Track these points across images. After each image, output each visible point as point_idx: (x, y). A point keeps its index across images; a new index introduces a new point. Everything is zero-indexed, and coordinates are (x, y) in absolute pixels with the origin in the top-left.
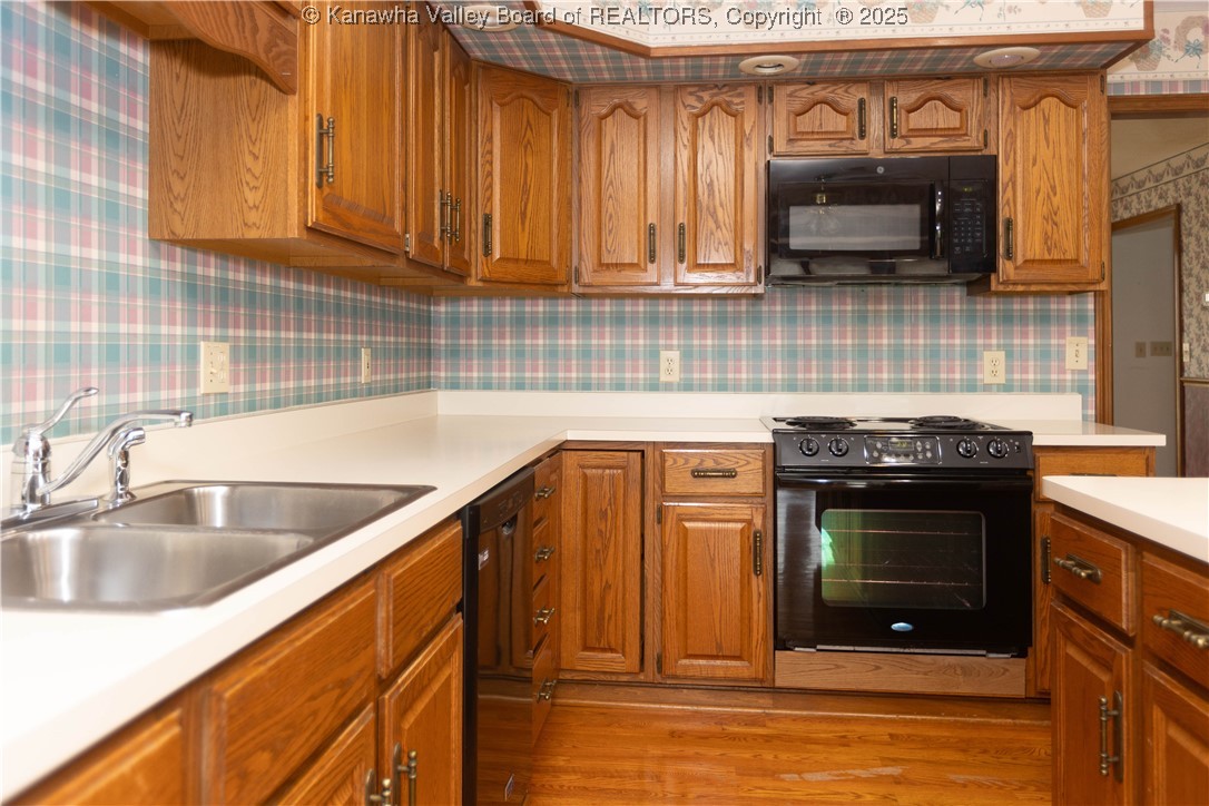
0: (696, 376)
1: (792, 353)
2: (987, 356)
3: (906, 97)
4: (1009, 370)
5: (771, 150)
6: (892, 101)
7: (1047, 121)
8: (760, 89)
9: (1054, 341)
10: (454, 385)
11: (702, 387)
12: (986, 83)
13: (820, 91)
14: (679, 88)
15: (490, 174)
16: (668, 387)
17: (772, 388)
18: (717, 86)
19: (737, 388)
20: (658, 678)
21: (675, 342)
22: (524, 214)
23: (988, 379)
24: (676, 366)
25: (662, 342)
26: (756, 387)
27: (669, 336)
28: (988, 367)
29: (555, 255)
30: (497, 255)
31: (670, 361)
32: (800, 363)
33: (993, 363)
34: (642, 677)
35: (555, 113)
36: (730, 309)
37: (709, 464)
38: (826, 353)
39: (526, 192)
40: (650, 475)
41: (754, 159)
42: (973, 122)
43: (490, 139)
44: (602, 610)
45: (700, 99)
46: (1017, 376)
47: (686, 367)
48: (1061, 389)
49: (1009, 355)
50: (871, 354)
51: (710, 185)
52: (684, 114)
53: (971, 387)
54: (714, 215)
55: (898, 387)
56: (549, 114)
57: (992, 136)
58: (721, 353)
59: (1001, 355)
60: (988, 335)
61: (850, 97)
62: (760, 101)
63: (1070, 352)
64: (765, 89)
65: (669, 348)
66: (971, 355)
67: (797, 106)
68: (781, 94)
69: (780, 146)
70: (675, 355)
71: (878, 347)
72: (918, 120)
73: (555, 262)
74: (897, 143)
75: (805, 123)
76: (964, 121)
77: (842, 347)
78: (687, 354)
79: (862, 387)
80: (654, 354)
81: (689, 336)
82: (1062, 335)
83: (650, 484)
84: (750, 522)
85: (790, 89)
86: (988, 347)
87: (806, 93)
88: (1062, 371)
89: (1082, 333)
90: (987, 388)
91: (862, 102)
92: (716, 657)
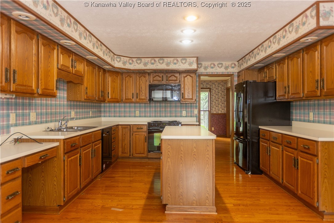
0: (141, 115)
1: (155, 111)
2: (183, 112)
3: (169, 75)
4: (186, 114)
5: (150, 82)
6: (167, 76)
7: (188, 79)
8: (148, 74)
9: (193, 110)
10: (105, 117)
11: (142, 117)
12: (180, 74)
13: (157, 74)
14: (137, 73)
15: (109, 86)
16: (137, 117)
17: (152, 117)
18: (143, 73)
19: (147, 117)
20: (132, 157)
21: (138, 110)
22: (114, 92)
23: (183, 115)
24: (138, 113)
25: (136, 110)
26: (150, 117)
27: (137, 109)
28: (183, 113)
29: (119, 97)
30: (110, 98)
31: (137, 113)
32: (157, 113)
33: (184, 113)
34: (130, 157)
35: (119, 77)
36: (146, 105)
37: (139, 127)
38: (160, 111)
39: (114, 88)
40: (131, 129)
41: (148, 83)
42: (178, 79)
43: (109, 81)
44: (124, 148)
45: (140, 75)
46: (187, 115)
47: (140, 114)
48: (194, 117)
49: (186, 112)
50: (167, 111)
51: (141, 87)
52: (138, 77)
53: (181, 116)
54: (142, 92)
55: (171, 117)
56: (118, 77)
57: (181, 81)
58: (145, 111)
59: (185, 112)
60: (183, 109)
61: (161, 75)
62: (148, 75)
63: (195, 111)
64: (149, 74)
65: (137, 111)
66: (181, 112)
67: (154, 76)
68: (151, 74)
69: (151, 82)
70: (138, 112)
71: (168, 110)
72: (170, 79)
73: (119, 98)
74: (168, 82)
75: (155, 79)
76: (177, 78)
77: (163, 111)
78: (140, 112)
79: (166, 117)
80: (135, 112)
81: (140, 109)
82: (194, 109)
83: (131, 130)
84: (145, 135)
85: (153, 74)
86: (183, 111)
87: (155, 74)
88: (194, 114)
89: (197, 109)
90: (183, 117)
91: (163, 76)
92: (140, 154)
